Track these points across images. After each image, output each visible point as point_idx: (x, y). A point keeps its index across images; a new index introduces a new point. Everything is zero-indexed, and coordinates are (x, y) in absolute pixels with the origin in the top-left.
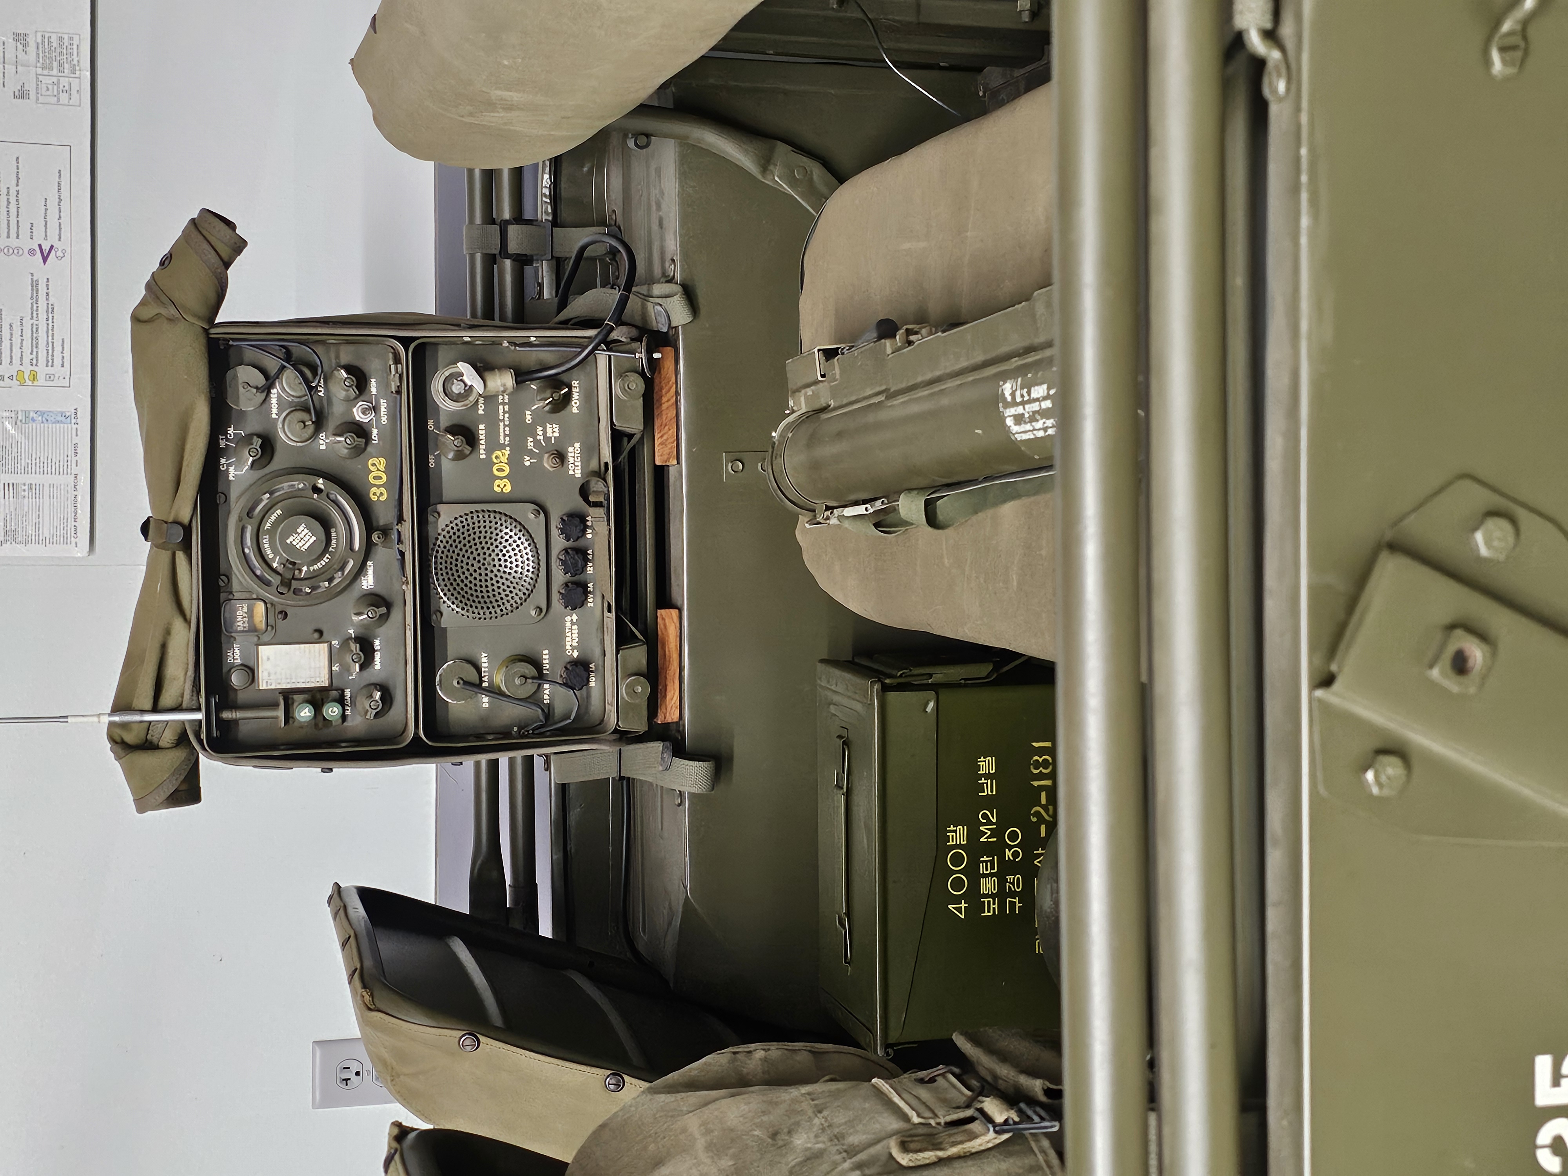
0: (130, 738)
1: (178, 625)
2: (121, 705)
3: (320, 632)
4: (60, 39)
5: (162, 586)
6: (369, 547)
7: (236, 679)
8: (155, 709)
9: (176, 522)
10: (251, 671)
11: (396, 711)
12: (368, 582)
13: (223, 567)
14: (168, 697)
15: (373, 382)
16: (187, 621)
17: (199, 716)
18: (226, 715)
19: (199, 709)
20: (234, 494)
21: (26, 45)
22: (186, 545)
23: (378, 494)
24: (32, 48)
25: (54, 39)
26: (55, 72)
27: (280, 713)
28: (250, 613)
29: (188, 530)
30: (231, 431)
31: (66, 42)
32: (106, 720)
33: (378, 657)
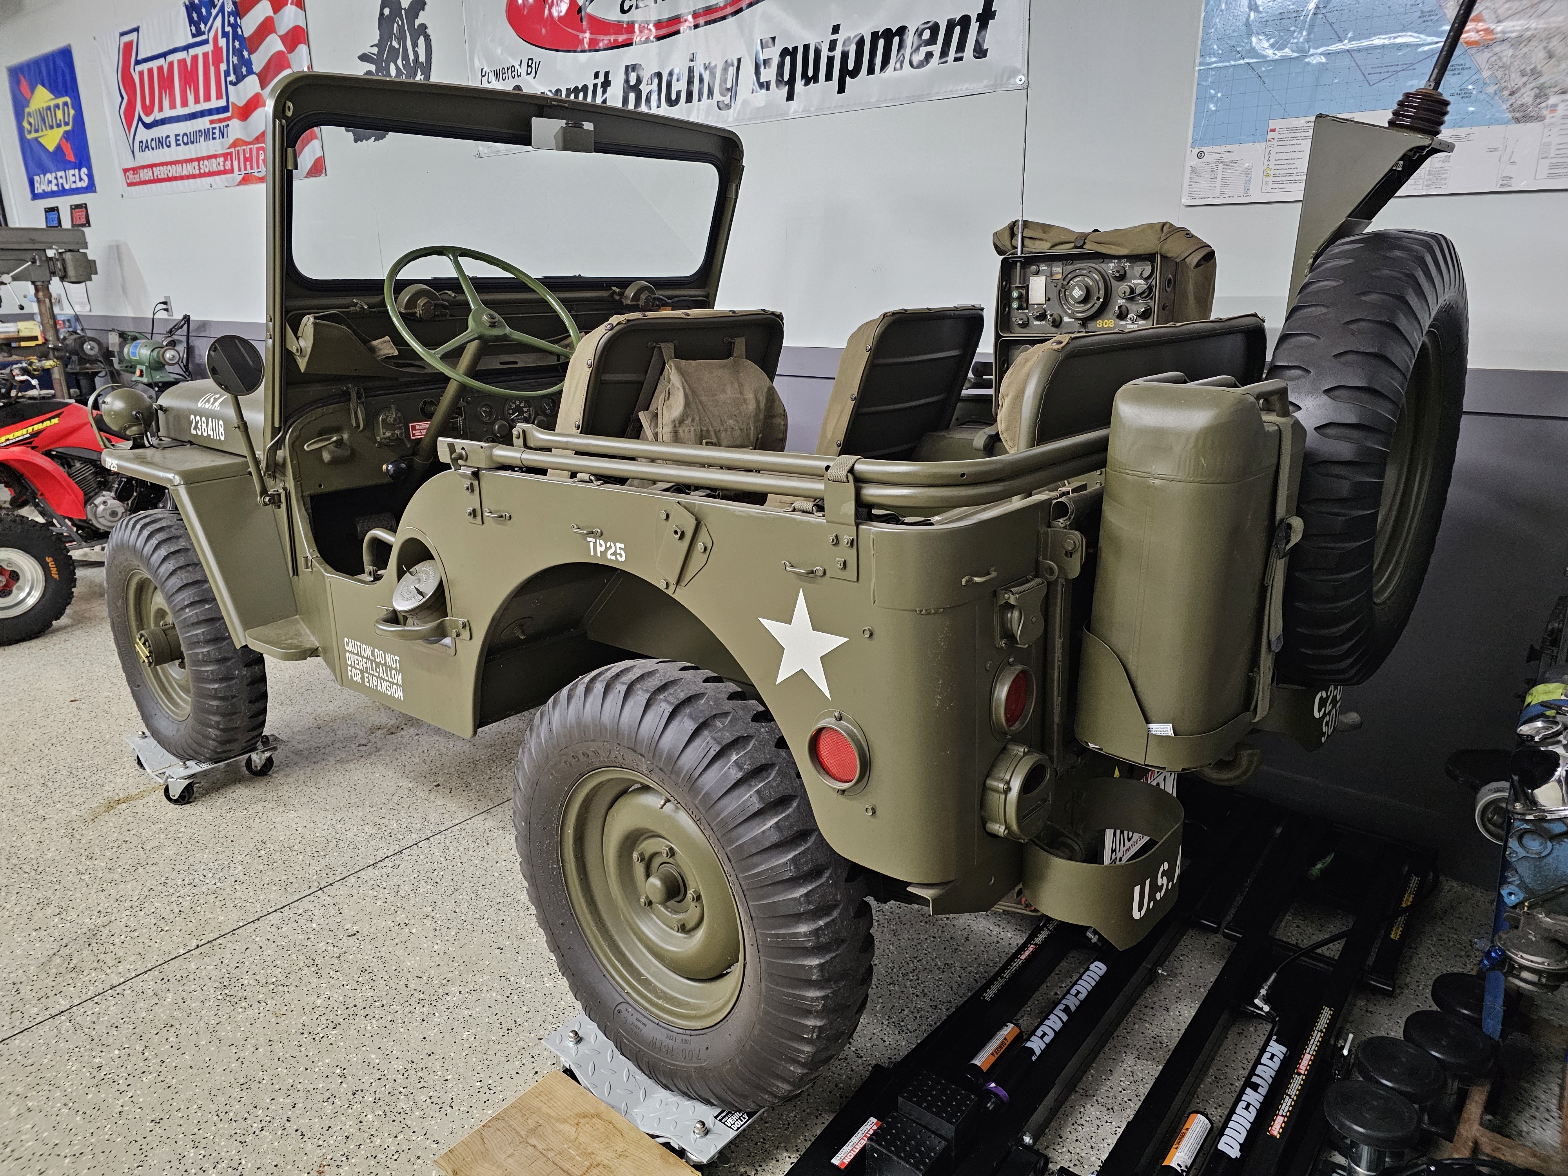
0: (1015, 229)
1: (1049, 245)
2: (1026, 224)
3: (1049, 300)
4: (1446, 179)
5: (1063, 238)
6: (1077, 319)
7: (1034, 268)
8: (1023, 238)
9: (1084, 243)
10: (1037, 273)
11: (1018, 329)
12: (1066, 319)
13: (1075, 262)
14: (1027, 241)
15: (1144, 322)
16: (1050, 248)
17: (1019, 254)
18: (1019, 264)
19: (1022, 253)
20: (1103, 265)
21: (1443, 162)
22: (1076, 247)
23: (1099, 323)
24: (1441, 165)
25: (1446, 175)
26: (1427, 177)
27: (1018, 285)
28: (1058, 273)
29: (1081, 247)
30: (1128, 264)
31: (1443, 182)
32: (1020, 219)
33: (1039, 323)
